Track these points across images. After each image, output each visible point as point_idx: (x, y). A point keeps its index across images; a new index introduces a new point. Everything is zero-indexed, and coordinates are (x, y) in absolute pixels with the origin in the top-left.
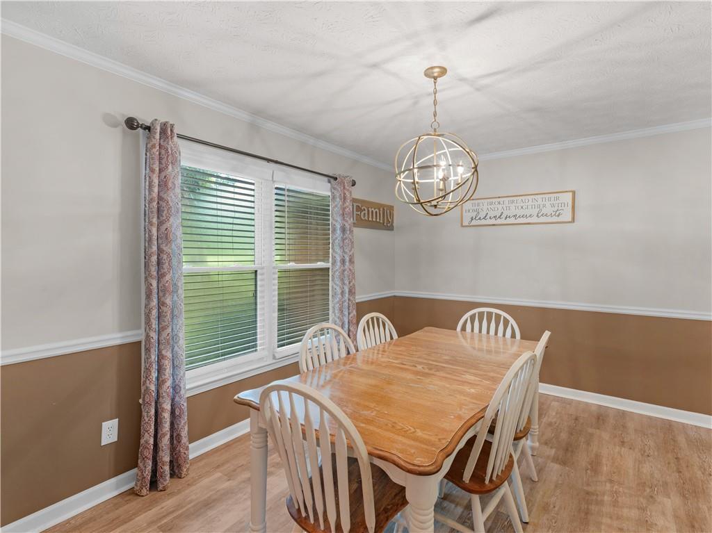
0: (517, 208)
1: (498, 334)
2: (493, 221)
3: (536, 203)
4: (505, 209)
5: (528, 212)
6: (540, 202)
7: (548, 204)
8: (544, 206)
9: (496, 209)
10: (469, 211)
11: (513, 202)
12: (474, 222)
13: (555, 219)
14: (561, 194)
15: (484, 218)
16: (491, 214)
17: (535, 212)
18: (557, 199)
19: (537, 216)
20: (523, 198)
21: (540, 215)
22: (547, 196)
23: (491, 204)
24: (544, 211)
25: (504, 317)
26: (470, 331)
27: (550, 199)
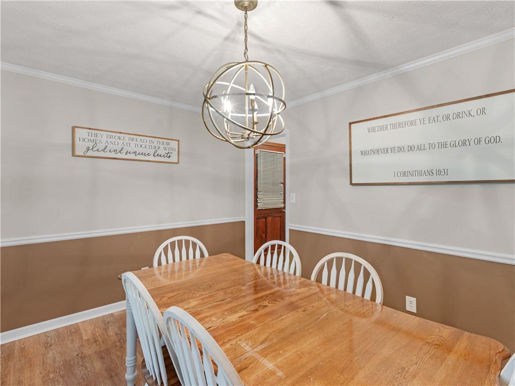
0: (136, 145)
1: (190, 259)
2: (113, 155)
3: (153, 145)
4: (126, 145)
5: (146, 151)
6: (156, 144)
7: (162, 146)
8: (159, 148)
9: (117, 144)
10: (84, 140)
11: (133, 140)
12: (90, 153)
13: (166, 160)
14: (171, 141)
15: (104, 150)
16: (110, 147)
17: (152, 151)
18: (168, 144)
19: (154, 155)
20: (143, 138)
21: (156, 155)
22: (161, 140)
23: (111, 137)
24: (159, 152)
25: (192, 242)
26: (172, 262)
27: (163, 143)
